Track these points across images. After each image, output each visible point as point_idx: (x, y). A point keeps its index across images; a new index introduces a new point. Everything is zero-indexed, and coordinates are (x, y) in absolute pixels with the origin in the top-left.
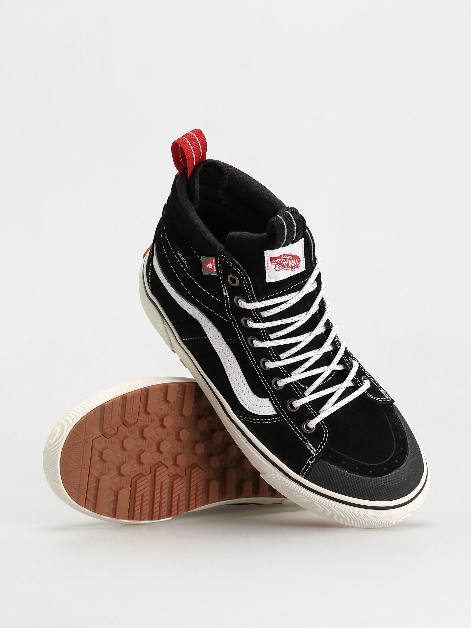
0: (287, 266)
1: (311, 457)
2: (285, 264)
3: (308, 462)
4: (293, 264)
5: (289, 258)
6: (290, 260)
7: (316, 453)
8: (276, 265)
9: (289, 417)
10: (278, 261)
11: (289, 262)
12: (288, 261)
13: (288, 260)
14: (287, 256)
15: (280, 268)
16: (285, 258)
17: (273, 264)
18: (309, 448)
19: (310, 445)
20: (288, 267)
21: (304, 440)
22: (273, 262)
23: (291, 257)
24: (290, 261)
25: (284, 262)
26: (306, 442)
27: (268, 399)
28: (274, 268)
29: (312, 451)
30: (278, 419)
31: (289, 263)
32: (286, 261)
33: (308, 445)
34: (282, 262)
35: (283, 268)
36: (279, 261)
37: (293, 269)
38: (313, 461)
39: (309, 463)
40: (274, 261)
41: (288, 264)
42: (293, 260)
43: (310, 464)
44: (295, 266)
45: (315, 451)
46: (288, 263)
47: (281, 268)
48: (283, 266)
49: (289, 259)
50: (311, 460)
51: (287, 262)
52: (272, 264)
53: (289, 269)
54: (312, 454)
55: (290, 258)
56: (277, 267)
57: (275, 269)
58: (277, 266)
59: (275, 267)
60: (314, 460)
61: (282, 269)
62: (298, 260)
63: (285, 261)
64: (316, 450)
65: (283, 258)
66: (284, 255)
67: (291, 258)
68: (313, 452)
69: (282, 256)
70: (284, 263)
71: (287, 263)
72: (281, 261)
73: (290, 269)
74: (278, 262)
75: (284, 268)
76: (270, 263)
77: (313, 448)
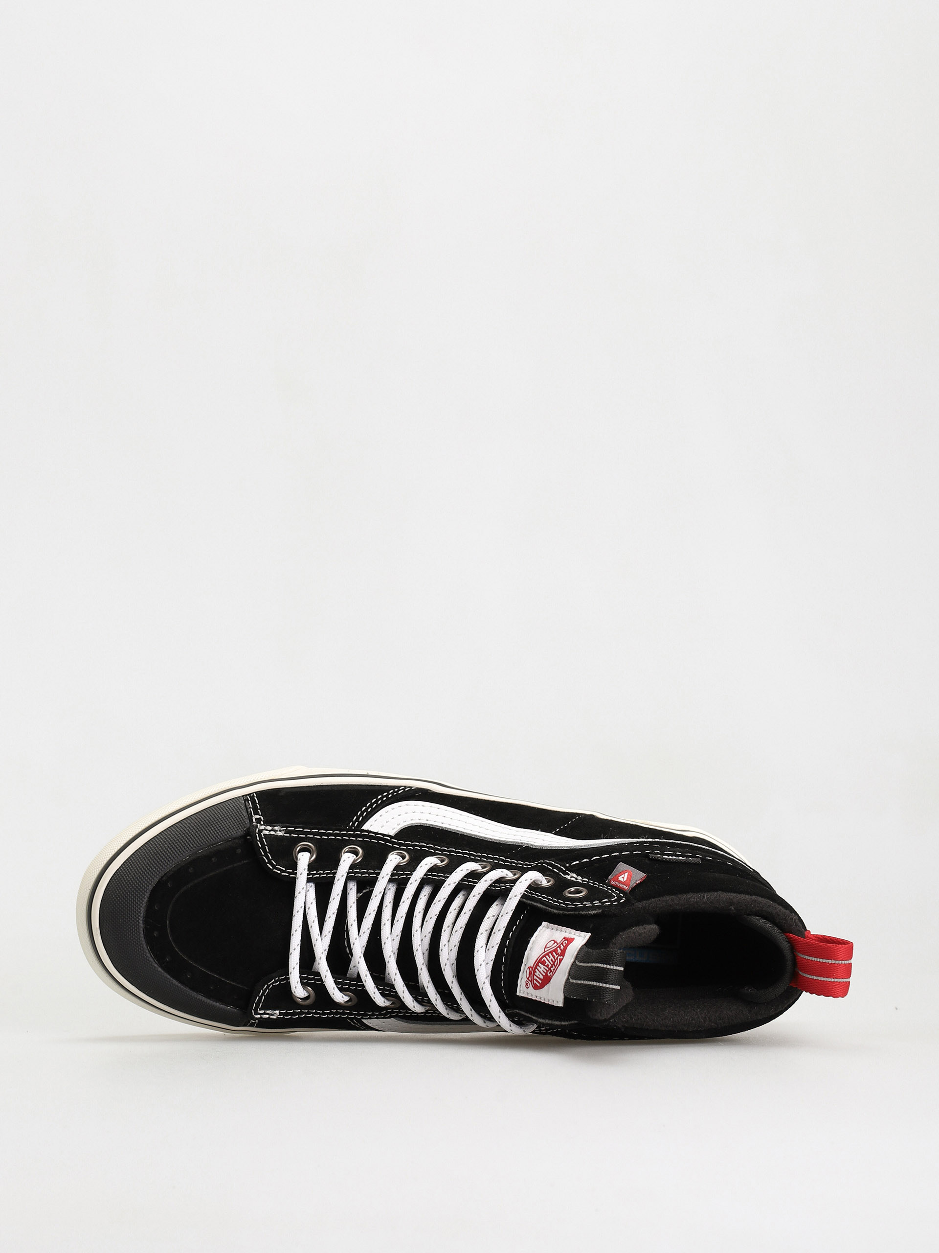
0: (542, 960)
1: (261, 821)
3: (260, 813)
4: (537, 973)
6: (548, 969)
8: (558, 944)
10: (560, 949)
12: (547, 966)
13: (549, 967)
14: (555, 968)
15: (547, 948)
16: (556, 962)
17: (561, 941)
18: (276, 828)
19: (278, 834)
20: (540, 961)
21: (295, 832)
22: (564, 941)
23: (551, 973)
24: (546, 970)
25: (551, 957)
29: (269, 828)
31: (544, 965)
32: (551, 962)
33: (281, 831)
34: (554, 954)
35: (546, 953)
36: (559, 951)
37: (531, 969)
38: (254, 820)
39: (257, 814)
40: (564, 943)
41: (544, 963)
42: (544, 974)
43: (254, 815)
44: (534, 975)
45: (264, 832)
47: (546, 950)
48: (547, 954)
49: (550, 969)
51: (547, 963)
52: (562, 939)
53: (535, 963)
56: (554, 944)
57: (553, 941)
58: (556, 944)
61: (543, 952)
62: (539, 985)
64: (265, 835)
65: (559, 958)
67: (548, 973)
68: (265, 828)
69: (562, 958)
73: (534, 965)
74: (558, 949)
76: (567, 937)
77: (272, 833)
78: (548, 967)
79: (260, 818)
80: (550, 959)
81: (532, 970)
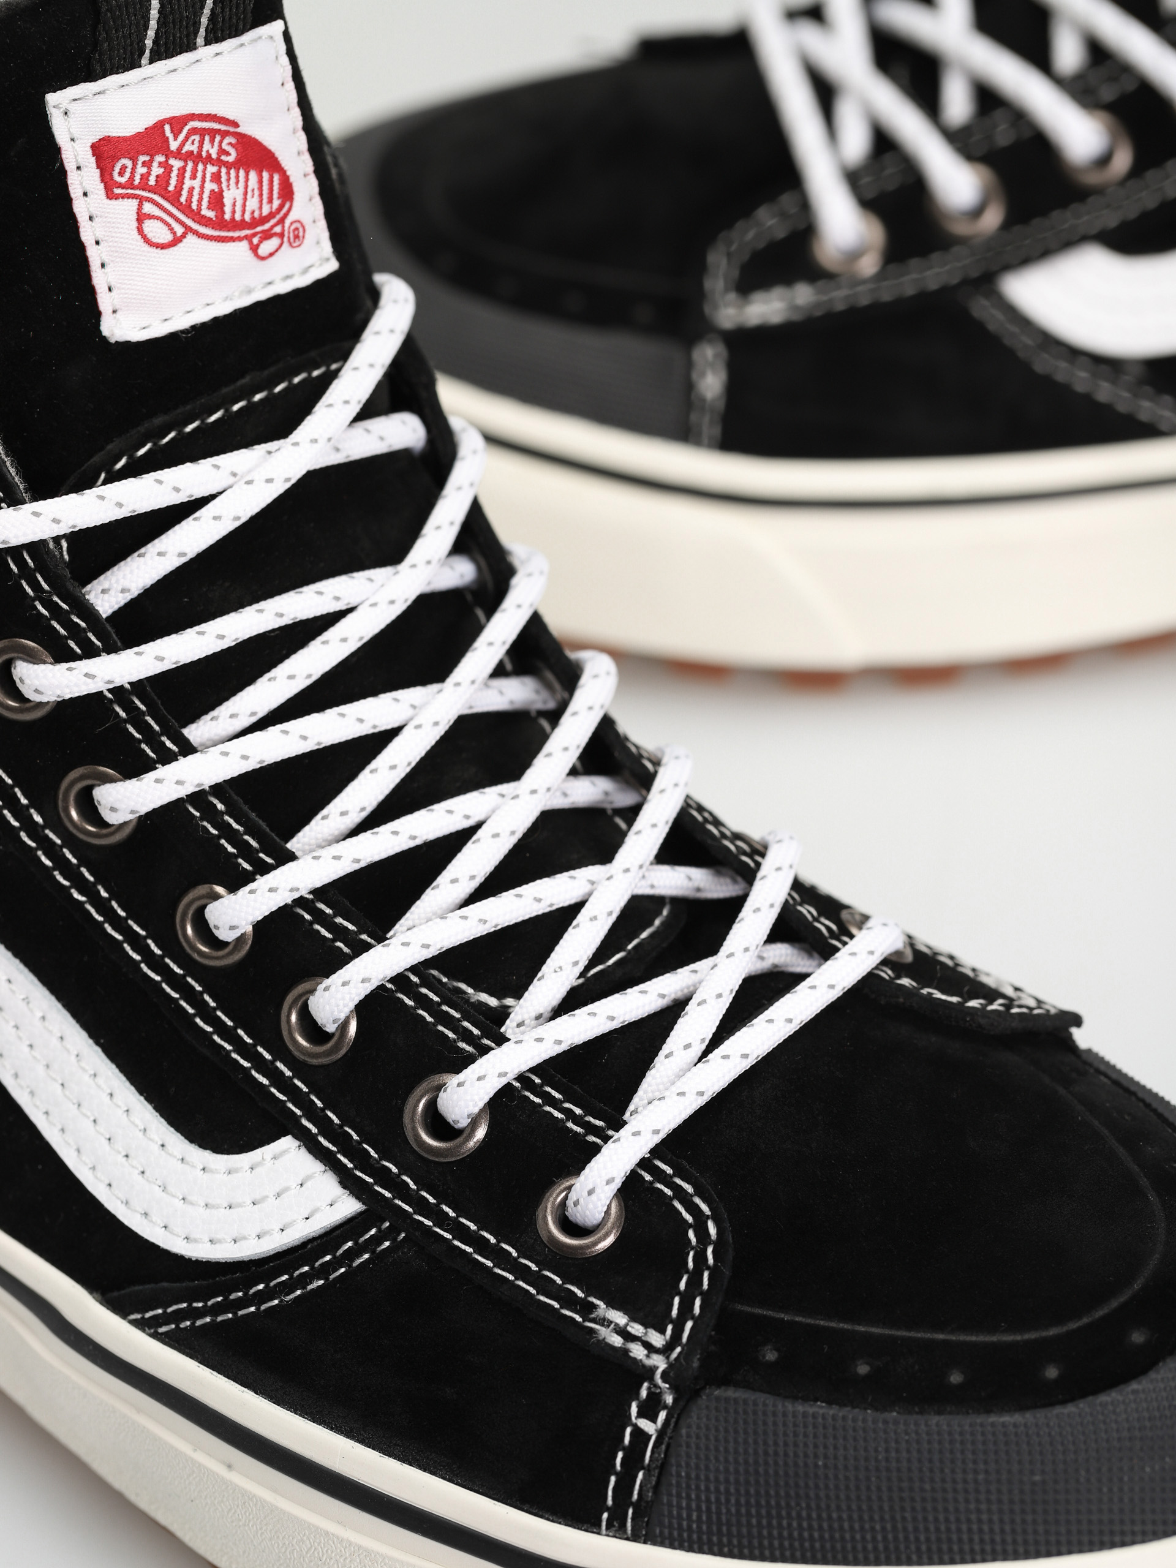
0: (211, 214)
1: (644, 1393)
2: (196, 193)
3: (628, 1430)
4: (253, 207)
5: (214, 156)
6: (224, 170)
7: (666, 1350)
8: (141, 200)
9: (441, 1198)
10: (149, 173)
11: (224, 185)
12: (217, 178)
13: (214, 169)
14: (202, 132)
15: (171, 229)
16: (188, 147)
17: (123, 196)
18: (617, 1341)
19: (619, 1318)
20: (221, 224)
21: (569, 1300)
22: (117, 178)
23: (225, 146)
24: (228, 173)
25: (188, 183)
26: (587, 1309)
27: (289, 1137)
28: (135, 224)
29: (637, 1351)
30: (377, 1240)
31: (221, 191)
32: (199, 175)
33: (604, 1322)
34: (173, 182)
35: (189, 224)
36: (156, 170)
37: (255, 240)
38: (662, 1415)
39: (640, 1436)
40: (121, 174)
41: (217, 200)
42: (242, 173)
43: (649, 1437)
44: (264, 220)
45: (657, 1340)
46: (215, 187)
47: (179, 230)
48: (186, 209)
49: (219, 162)
50: (649, 1411)
51: (210, 186)
52: (117, 197)
53: (232, 239)
54: (644, 1366)
55: (223, 158)
56: (150, 217)
57: (140, 230)
58: (148, 208)
59: (141, 218)
60: (665, 1407)
61: (191, 238)
62: (276, 178)
63: (194, 177)
64: (663, 1332)
65: (174, 145)
66: (178, 123)
67: (231, 159)
68: (648, 1356)
69: (167, 128)
70: (191, 189)
71: (212, 191)
72: (168, 169)
73: (240, 239)
74: (152, 181)
75: (200, 223)
76: (102, 186)
77: (637, 1329)
78: (219, 172)
79: (640, 1415)
80: (196, 183)
81: (254, 235)
